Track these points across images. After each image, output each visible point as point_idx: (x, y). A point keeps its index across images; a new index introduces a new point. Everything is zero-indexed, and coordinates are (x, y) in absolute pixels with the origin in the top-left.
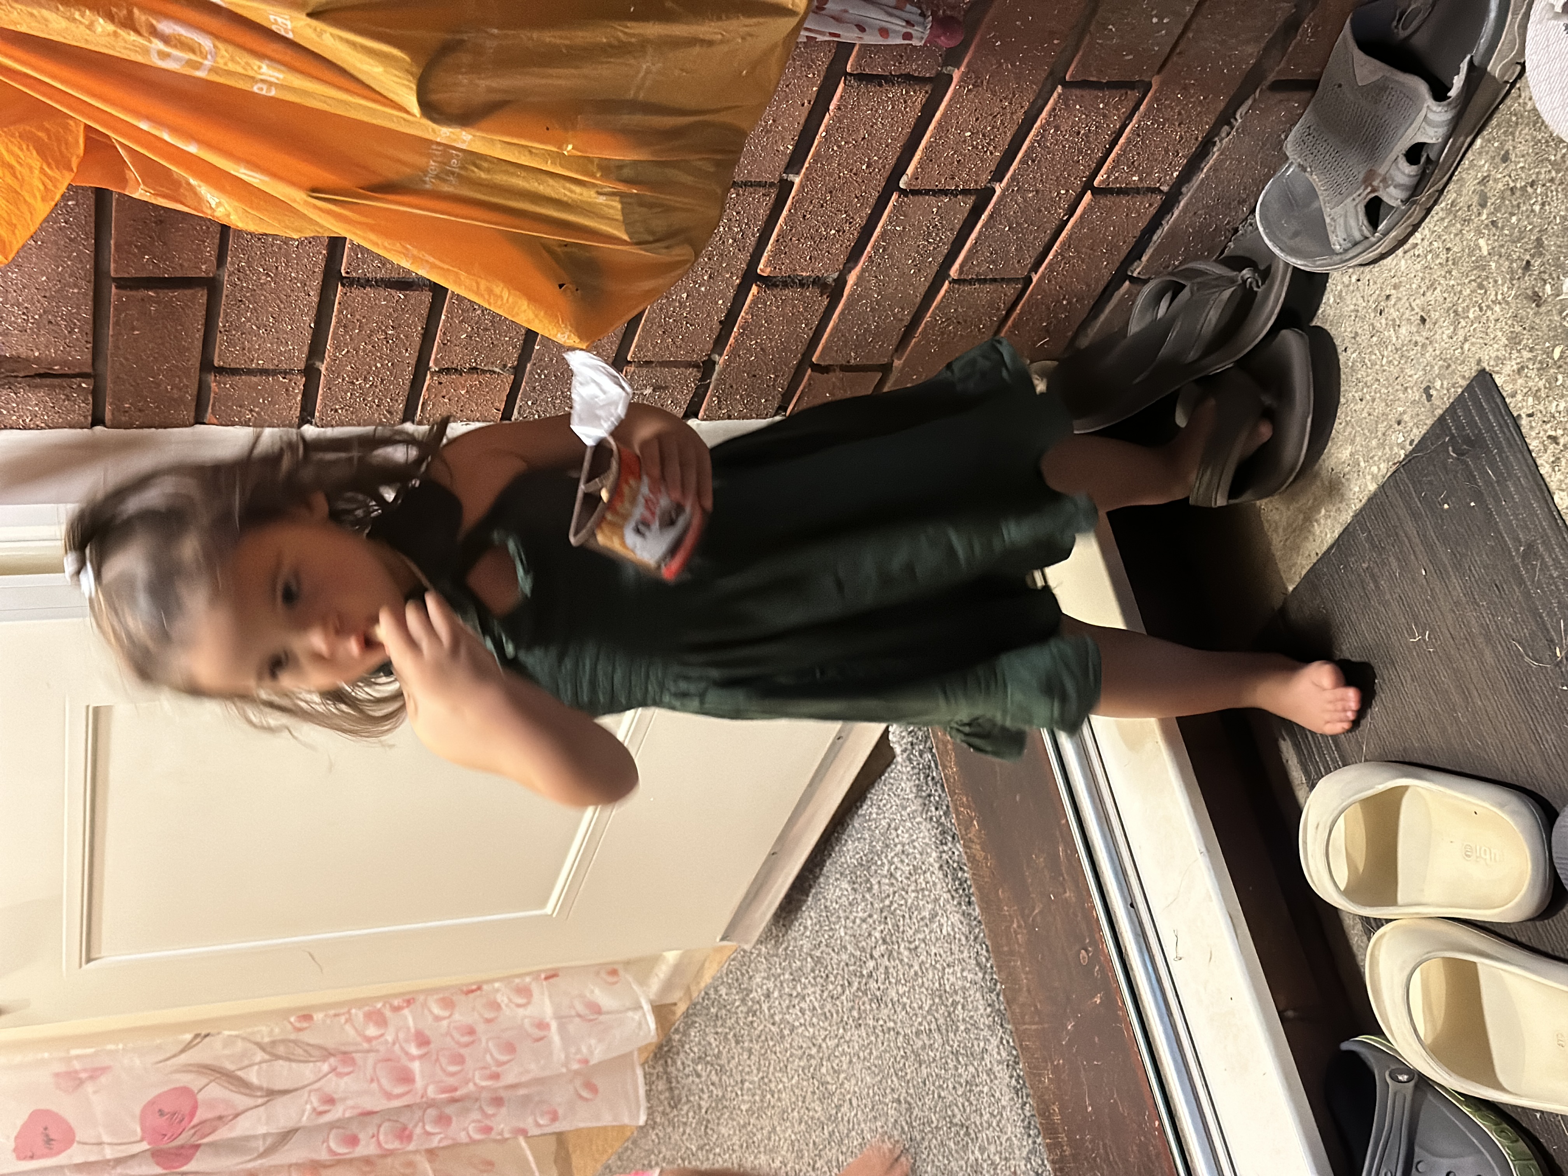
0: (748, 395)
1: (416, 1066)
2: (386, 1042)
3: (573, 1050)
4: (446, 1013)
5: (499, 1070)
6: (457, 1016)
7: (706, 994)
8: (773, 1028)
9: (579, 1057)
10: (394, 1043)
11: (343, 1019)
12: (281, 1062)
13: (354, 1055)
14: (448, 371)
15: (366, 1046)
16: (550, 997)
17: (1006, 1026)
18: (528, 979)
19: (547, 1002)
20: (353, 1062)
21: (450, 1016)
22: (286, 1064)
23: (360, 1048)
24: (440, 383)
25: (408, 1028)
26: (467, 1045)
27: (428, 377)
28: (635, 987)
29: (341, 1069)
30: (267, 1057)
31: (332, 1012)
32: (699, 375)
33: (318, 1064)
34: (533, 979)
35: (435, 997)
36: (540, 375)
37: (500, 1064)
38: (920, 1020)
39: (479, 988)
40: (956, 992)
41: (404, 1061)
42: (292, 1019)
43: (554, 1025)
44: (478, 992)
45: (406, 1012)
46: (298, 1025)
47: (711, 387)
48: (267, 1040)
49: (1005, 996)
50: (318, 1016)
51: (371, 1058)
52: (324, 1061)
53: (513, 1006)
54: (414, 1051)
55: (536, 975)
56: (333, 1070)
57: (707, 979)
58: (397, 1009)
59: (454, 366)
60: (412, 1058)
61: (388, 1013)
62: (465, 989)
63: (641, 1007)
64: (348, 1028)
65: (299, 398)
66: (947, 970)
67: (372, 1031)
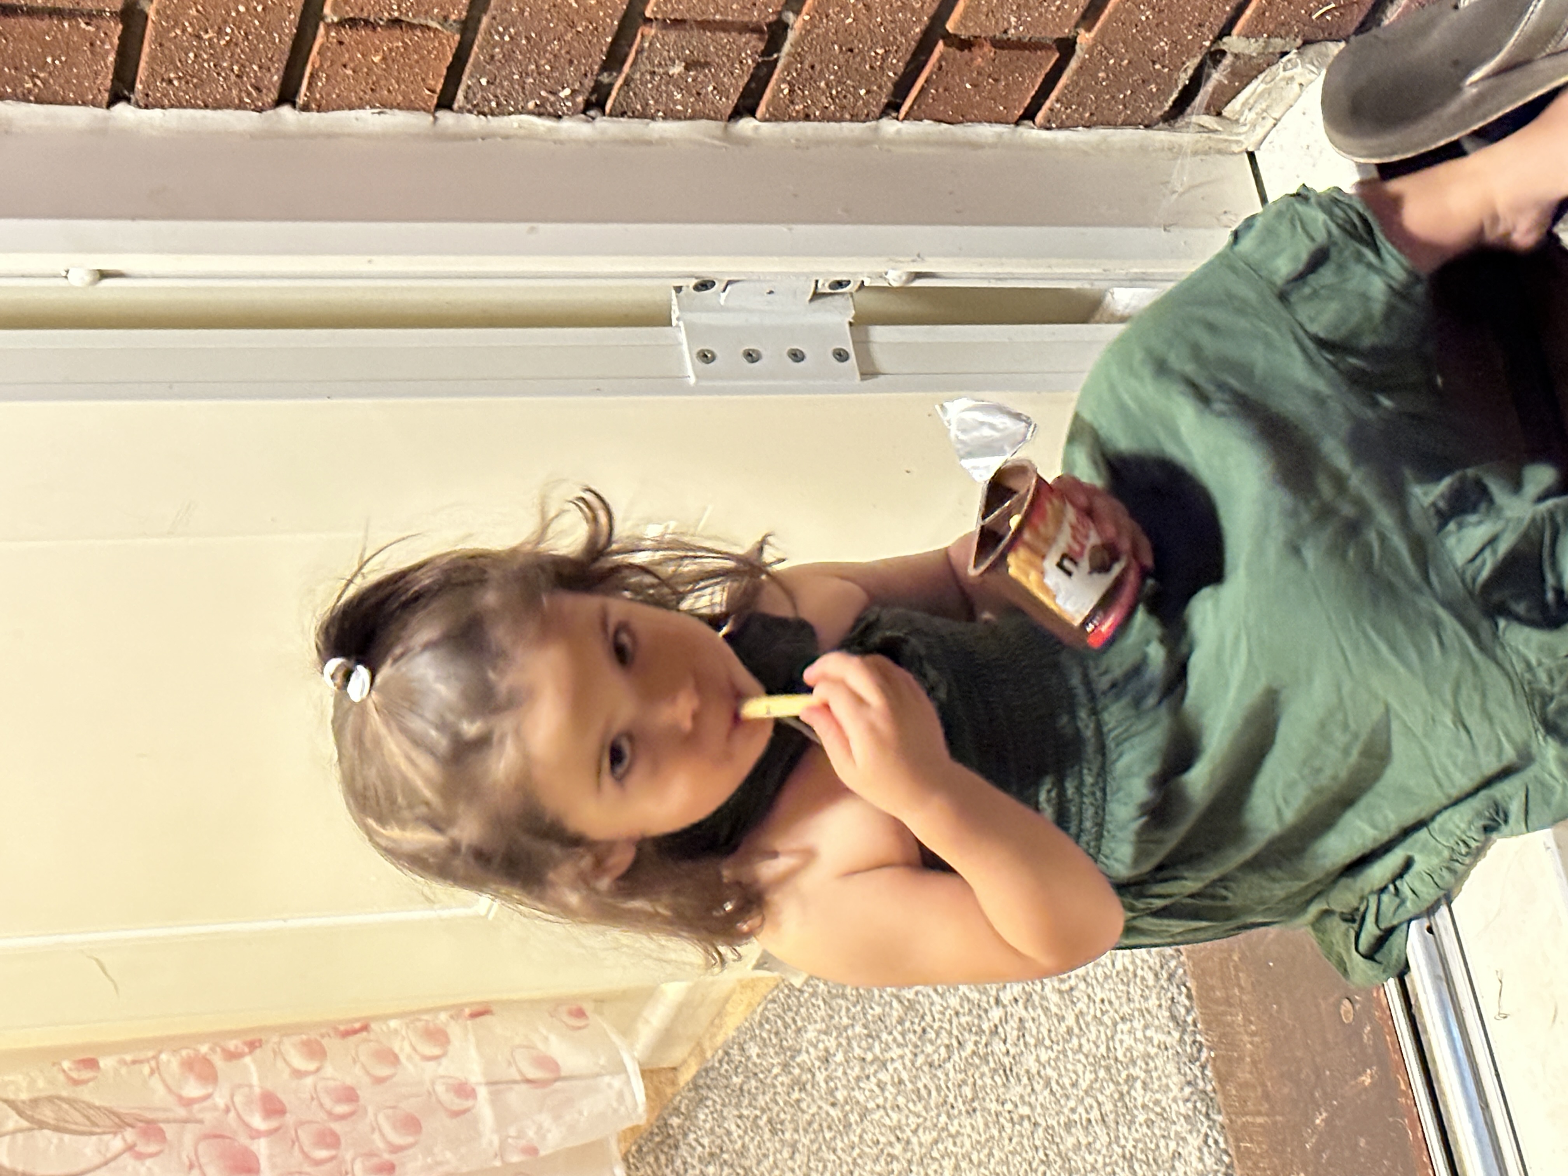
0: (839, 82)
1: (262, 1148)
2: (215, 1108)
3: (512, 1131)
4: (312, 1066)
5: (393, 1158)
6: (329, 1070)
7: (727, 1053)
8: (833, 1112)
9: (523, 1143)
10: (227, 1110)
11: (146, 1069)
12: (46, 1132)
13: (162, 1126)
14: (353, 22)
15: (182, 1112)
16: (479, 1046)
17: (1213, 1116)
18: (443, 1016)
19: (473, 1053)
20: (160, 1136)
21: (318, 1070)
22: (55, 1137)
23: (170, 1115)
24: (341, 43)
25: (251, 1086)
26: (342, 1117)
27: (322, 30)
28: (616, 1039)
29: (141, 1148)
30: (25, 1124)
31: (129, 1058)
32: (761, 46)
33: (106, 1137)
34: (452, 1017)
35: (296, 1039)
36: (502, 36)
37: (396, 1149)
38: (1072, 1104)
39: (365, 1028)
40: (1133, 1062)
41: (243, 1140)
42: (66, 1065)
43: (483, 1092)
44: (364, 1034)
45: (247, 1060)
46: (75, 1075)
47: (780, 65)
48: (24, 1096)
49: (1216, 1070)
50: (105, 1063)
51: (190, 1134)
52: (115, 1134)
53: (417, 1058)
54: (258, 1122)
55: (456, 1012)
56: (130, 1148)
57: (728, 1030)
58: (232, 1056)
59: (365, 15)
60: (256, 1134)
61: (218, 1060)
62: (342, 1028)
63: (625, 1071)
64: (155, 1082)
65: (111, 58)
66: (1120, 1027)
67: (193, 1089)
